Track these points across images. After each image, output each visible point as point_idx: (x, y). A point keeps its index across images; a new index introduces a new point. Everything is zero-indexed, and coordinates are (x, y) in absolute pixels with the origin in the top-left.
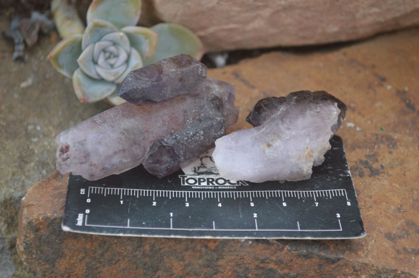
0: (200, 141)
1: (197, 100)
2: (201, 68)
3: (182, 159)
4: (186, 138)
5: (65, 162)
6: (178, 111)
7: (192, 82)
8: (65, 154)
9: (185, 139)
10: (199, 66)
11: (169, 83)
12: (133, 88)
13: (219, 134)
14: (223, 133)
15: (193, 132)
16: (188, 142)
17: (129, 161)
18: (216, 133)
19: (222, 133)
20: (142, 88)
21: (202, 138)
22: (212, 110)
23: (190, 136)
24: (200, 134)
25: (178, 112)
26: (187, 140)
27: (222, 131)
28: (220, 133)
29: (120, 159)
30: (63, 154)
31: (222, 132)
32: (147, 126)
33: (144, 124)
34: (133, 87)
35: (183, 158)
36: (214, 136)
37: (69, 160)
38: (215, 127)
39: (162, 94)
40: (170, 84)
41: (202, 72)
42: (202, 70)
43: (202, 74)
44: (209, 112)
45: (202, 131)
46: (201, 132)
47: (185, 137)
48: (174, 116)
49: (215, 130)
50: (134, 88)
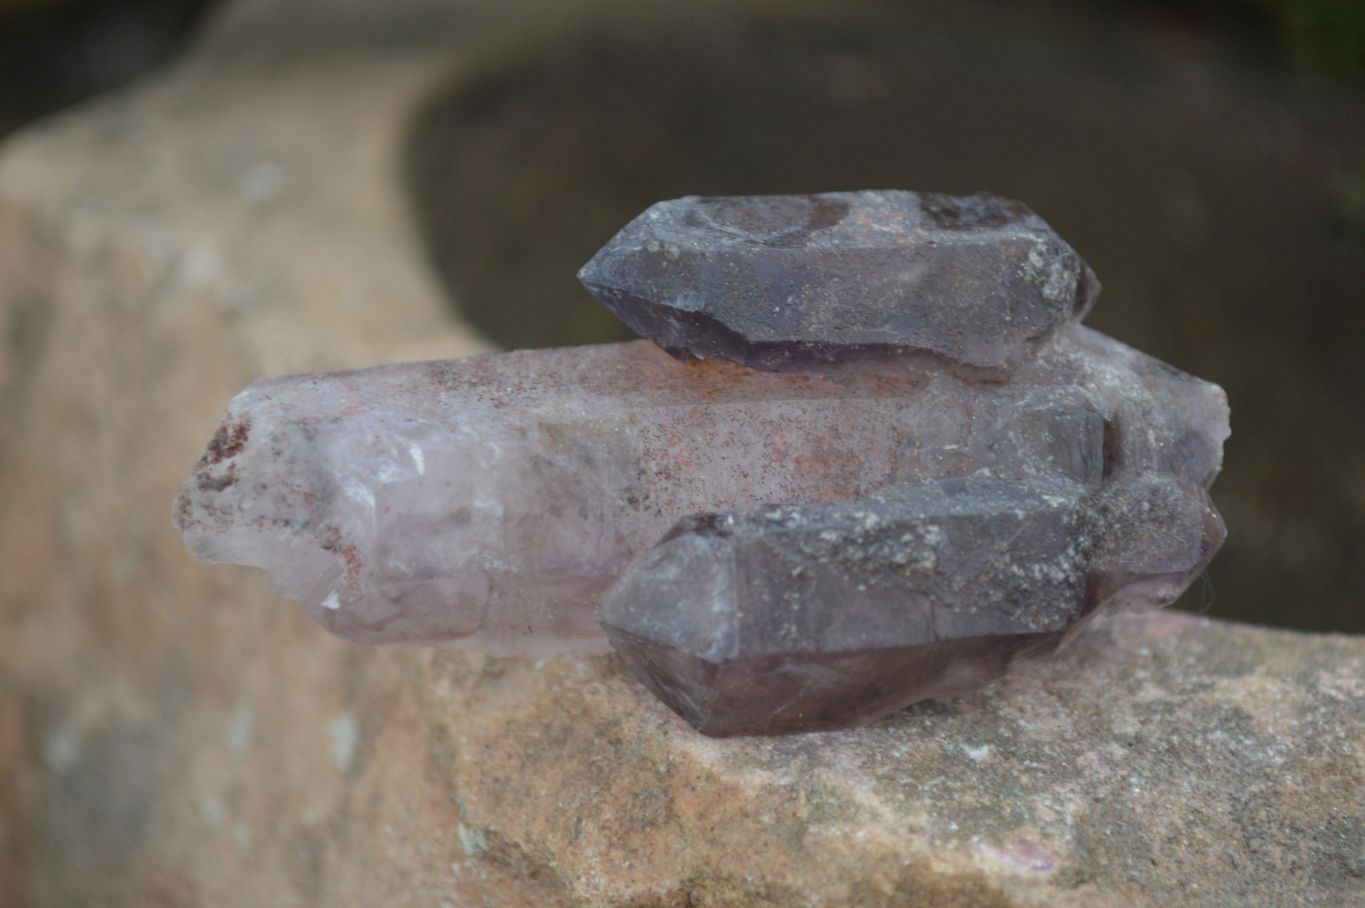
0: (914, 572)
1: (980, 402)
2: (1040, 254)
3: (789, 632)
4: (830, 536)
5: (212, 493)
6: (864, 428)
7: (971, 306)
8: (226, 462)
9: (826, 535)
10: (1030, 244)
11: (835, 271)
12: (645, 250)
13: (1038, 576)
14: (1061, 576)
15: (882, 520)
16: (840, 557)
17: (515, 570)
18: (1021, 562)
19: (1053, 574)
20: (686, 255)
21: (928, 563)
22: (1043, 458)
23: (858, 529)
24: (919, 538)
25: (867, 434)
26: (835, 549)
27: (1058, 565)
28: (1041, 570)
29: (475, 551)
30: (217, 460)
31: (1055, 568)
32: (677, 449)
33: (658, 433)
34: (645, 243)
35: (794, 629)
36: (1005, 575)
37: (229, 490)
38: (1019, 532)
39: (782, 310)
40: (841, 278)
41: (1044, 273)
42: (1047, 264)
43: (1042, 283)
44: (1022, 462)
45: (934, 529)
46: (928, 532)
47: (827, 529)
48: (837, 445)
49: (1013, 548)
50: (649, 248)
